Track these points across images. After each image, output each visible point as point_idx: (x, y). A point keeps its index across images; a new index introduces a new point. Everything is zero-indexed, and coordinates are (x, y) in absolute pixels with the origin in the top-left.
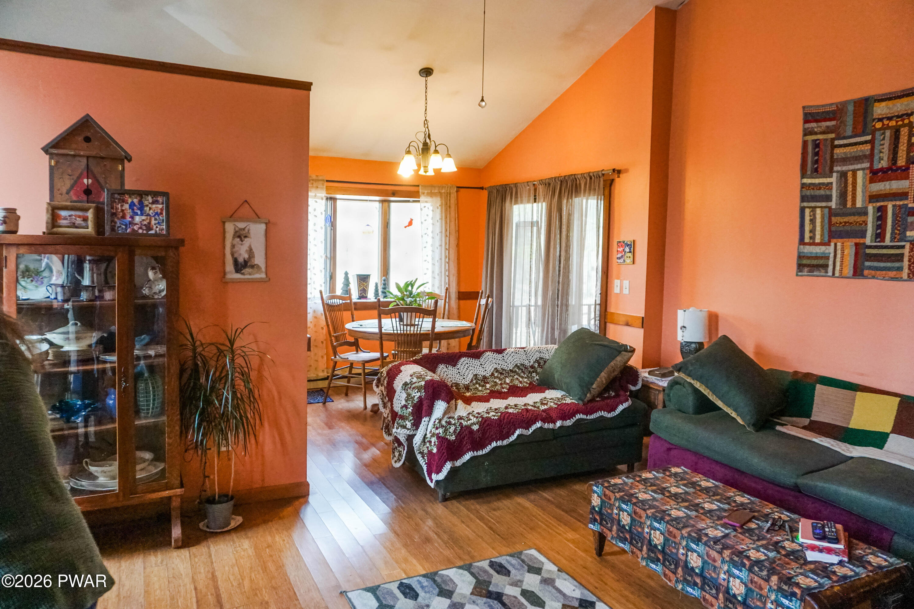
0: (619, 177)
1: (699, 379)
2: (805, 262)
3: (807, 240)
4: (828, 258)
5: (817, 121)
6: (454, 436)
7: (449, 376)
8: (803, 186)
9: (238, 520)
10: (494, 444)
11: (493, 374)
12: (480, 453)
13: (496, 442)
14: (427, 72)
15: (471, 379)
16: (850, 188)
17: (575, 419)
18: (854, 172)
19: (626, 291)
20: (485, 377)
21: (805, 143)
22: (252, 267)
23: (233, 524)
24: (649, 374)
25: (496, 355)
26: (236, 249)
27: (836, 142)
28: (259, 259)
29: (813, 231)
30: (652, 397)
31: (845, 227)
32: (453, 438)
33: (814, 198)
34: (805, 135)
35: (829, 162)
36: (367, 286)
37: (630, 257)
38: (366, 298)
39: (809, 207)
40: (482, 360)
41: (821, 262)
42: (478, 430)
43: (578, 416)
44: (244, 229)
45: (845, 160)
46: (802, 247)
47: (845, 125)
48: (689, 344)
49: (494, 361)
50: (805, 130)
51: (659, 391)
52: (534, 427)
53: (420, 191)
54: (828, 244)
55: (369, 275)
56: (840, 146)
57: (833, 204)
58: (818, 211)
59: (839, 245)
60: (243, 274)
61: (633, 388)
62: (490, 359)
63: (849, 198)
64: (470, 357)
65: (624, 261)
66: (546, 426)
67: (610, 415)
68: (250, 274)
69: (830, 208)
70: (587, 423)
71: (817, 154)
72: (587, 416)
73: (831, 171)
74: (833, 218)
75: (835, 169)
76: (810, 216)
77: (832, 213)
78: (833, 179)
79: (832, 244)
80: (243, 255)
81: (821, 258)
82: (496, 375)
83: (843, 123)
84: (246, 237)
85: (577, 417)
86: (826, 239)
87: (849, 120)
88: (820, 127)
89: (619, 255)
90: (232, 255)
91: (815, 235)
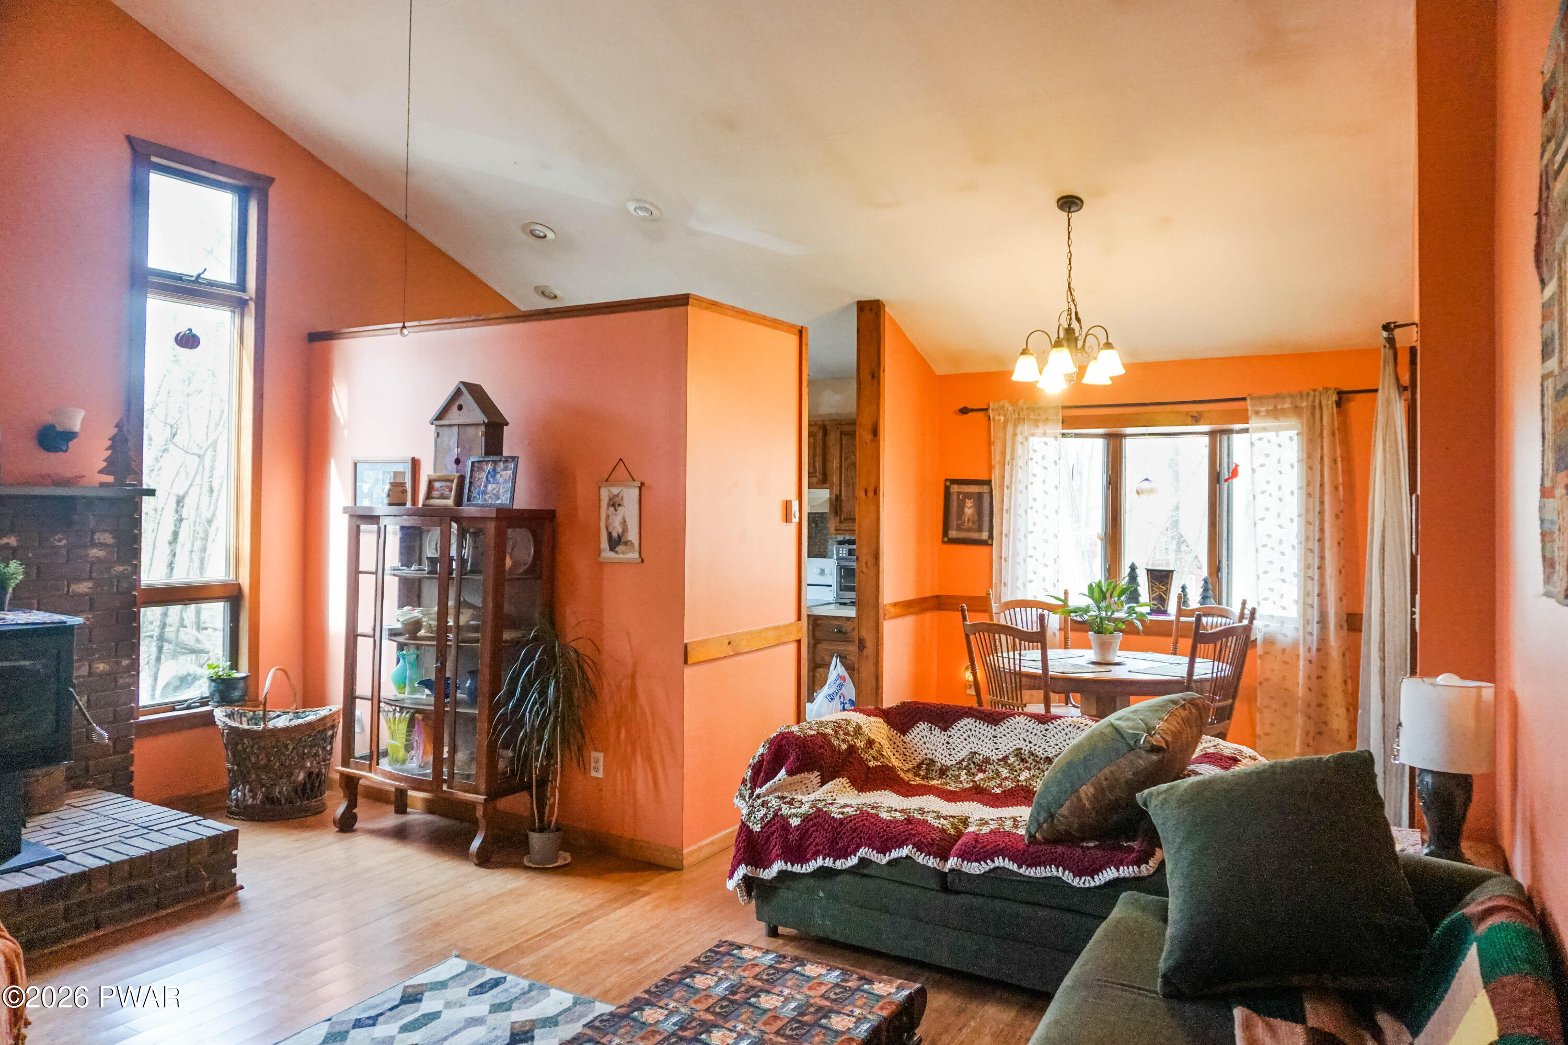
6: (759, 826)
7: (928, 745)
9: (565, 858)
10: (820, 862)
11: (1005, 758)
12: (797, 869)
13: (824, 859)
14: (1069, 203)
15: (961, 758)
17: (991, 865)
20: (987, 761)
22: (626, 543)
23: (560, 862)
25: (1033, 725)
26: (610, 521)
28: (633, 535)
32: (757, 828)
36: (1167, 592)
38: (1165, 613)
40: (1001, 728)
42: (797, 827)
43: (999, 862)
44: (618, 495)
49: (1023, 736)
52: (895, 854)
53: (1250, 408)
55: (1172, 572)
60: (617, 552)
62: (1018, 730)
64: (981, 719)
66: (921, 859)
67: (1076, 882)
68: (623, 553)
70: (1020, 881)
72: (1020, 867)
80: (617, 529)
82: (1012, 760)
84: (619, 505)
85: (997, 864)
90: (607, 528)
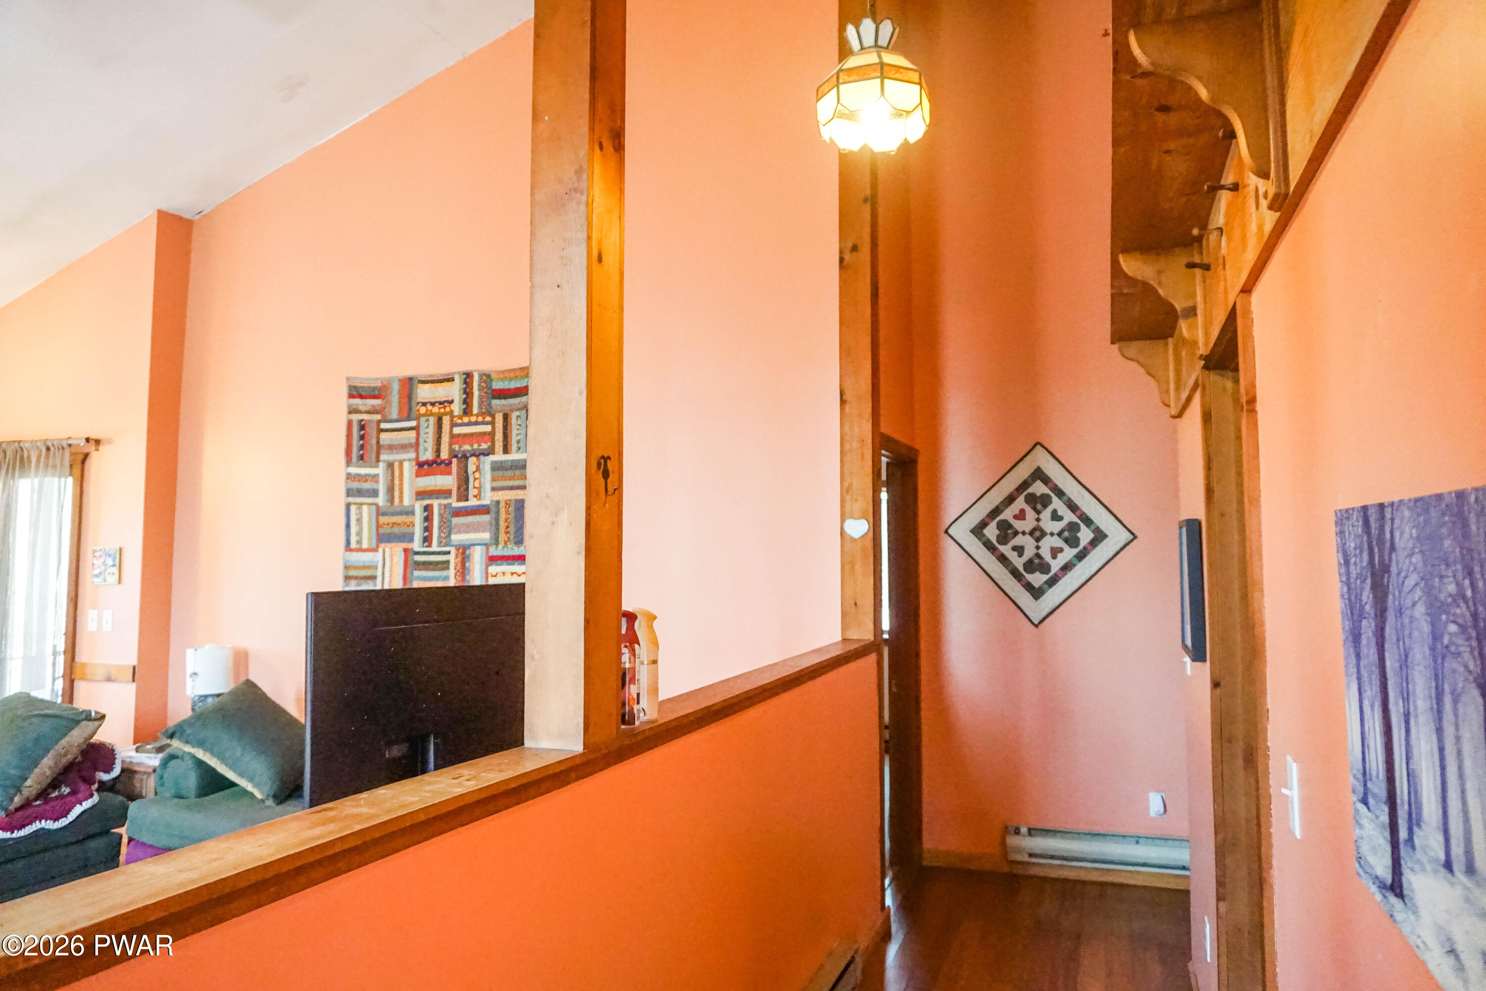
0: (97, 450)
1: (201, 744)
2: (352, 573)
3: (353, 545)
4: (376, 568)
5: (361, 397)
8: (349, 476)
16: (397, 482)
18: (401, 463)
19: (107, 627)
21: (350, 423)
24: (137, 751)
27: (383, 426)
29: (359, 533)
30: (138, 785)
31: (393, 529)
33: (360, 493)
34: (350, 412)
35: (375, 447)
37: (113, 574)
39: (355, 504)
41: (368, 573)
45: (391, 448)
46: (348, 553)
47: (391, 406)
48: (202, 698)
50: (349, 406)
51: (148, 774)
54: (375, 550)
56: (386, 430)
57: (381, 500)
58: (365, 508)
59: (387, 550)
61: (105, 777)
63: (397, 494)
65: (105, 580)
67: (56, 825)
69: (377, 505)
70: (13, 844)
71: (362, 437)
72: (13, 833)
73: (378, 460)
74: (381, 518)
75: (383, 457)
76: (356, 515)
77: (380, 512)
78: (380, 470)
79: (380, 550)
81: (369, 567)
83: (389, 403)
86: (374, 545)
87: (395, 399)
88: (365, 405)
89: (96, 572)
91: (361, 538)
